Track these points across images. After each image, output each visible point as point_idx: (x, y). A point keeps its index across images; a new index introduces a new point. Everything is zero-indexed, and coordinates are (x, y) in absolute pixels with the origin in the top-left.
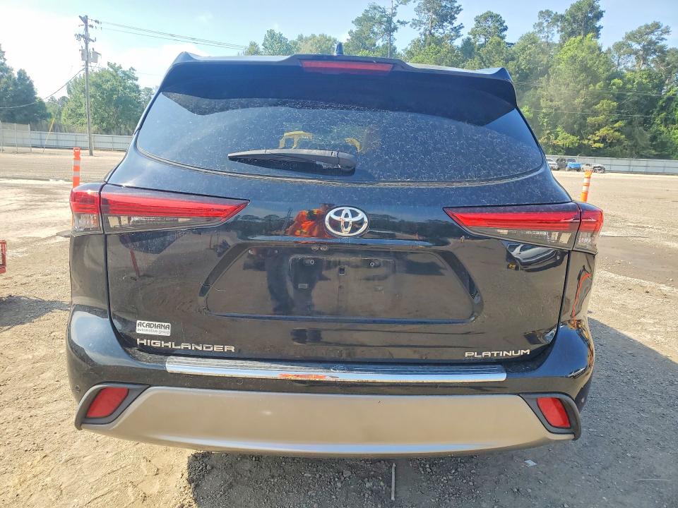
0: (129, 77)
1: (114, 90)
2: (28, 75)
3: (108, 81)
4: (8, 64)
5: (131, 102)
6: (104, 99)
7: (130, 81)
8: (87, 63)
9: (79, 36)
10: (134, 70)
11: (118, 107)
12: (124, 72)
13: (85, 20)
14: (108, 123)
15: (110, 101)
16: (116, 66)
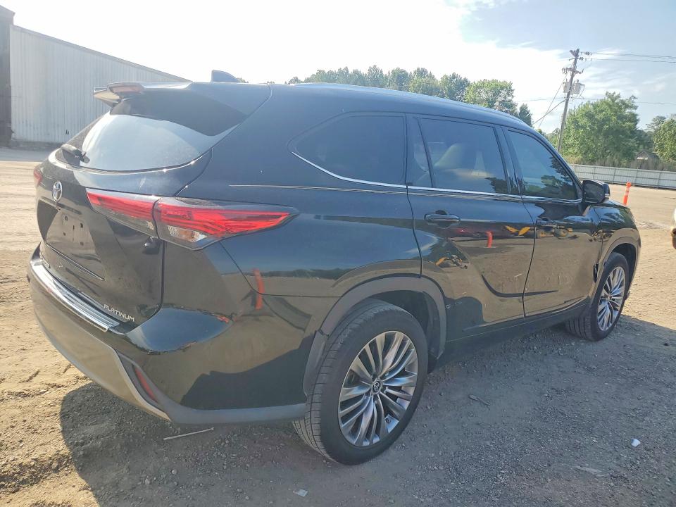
0: (627, 106)
1: (606, 120)
2: (528, 109)
3: (603, 111)
4: (514, 100)
5: (623, 132)
6: (593, 129)
7: (628, 110)
8: (568, 95)
9: (565, 70)
10: (635, 98)
11: (608, 137)
12: (623, 102)
13: (576, 54)
14: (594, 154)
15: (600, 130)
16: (615, 95)
